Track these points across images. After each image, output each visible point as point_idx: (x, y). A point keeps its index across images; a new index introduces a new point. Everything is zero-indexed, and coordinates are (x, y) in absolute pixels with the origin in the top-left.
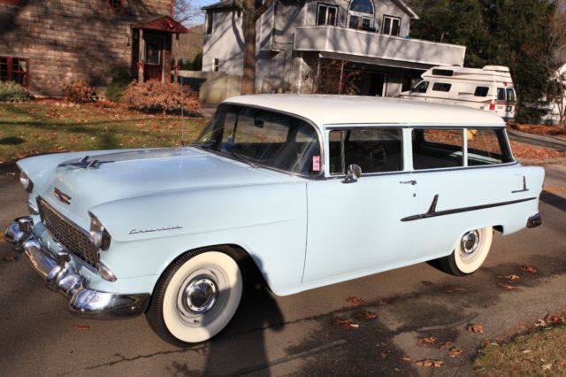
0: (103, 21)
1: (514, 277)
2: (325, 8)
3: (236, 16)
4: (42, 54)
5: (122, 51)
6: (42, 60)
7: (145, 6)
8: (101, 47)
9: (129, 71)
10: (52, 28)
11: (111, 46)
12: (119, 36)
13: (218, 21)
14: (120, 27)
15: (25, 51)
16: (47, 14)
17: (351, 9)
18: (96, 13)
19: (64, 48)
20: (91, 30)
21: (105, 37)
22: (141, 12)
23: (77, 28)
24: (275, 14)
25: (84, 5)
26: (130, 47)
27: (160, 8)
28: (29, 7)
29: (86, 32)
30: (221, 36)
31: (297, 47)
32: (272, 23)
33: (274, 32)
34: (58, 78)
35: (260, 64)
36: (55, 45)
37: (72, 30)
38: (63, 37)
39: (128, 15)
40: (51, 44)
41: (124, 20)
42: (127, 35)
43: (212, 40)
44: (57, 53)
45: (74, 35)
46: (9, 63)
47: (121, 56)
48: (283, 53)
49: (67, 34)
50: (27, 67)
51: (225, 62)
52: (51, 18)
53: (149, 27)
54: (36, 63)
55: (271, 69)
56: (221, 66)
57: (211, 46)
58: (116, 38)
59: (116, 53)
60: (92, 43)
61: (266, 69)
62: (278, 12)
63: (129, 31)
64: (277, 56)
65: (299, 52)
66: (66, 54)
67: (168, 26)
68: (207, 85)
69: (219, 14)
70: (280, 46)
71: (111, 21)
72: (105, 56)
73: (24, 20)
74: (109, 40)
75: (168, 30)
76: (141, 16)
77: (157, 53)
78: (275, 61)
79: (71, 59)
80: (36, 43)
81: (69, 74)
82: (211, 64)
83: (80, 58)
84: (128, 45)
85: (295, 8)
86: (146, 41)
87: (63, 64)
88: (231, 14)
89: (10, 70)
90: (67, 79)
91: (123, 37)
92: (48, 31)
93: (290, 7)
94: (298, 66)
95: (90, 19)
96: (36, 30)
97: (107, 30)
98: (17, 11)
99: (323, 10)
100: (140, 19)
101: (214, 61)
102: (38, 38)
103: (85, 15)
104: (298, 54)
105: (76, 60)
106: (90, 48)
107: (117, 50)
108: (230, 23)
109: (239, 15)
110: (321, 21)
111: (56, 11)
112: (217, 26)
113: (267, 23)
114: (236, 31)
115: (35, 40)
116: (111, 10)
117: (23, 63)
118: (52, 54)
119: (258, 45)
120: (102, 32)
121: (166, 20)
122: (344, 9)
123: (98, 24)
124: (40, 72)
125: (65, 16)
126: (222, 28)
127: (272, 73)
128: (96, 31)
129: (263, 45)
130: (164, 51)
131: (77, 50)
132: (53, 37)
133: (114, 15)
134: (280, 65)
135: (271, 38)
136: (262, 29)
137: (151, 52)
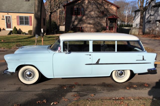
0: (100, 17)
1: (135, 86)
4: (87, 26)
5: (104, 24)
6: (87, 27)
7: (110, 13)
8: (99, 23)
9: (105, 28)
10: (89, 20)
11: (101, 23)
12: (103, 20)
13: (137, 14)
14: (103, 18)
15: (83, 25)
16: (88, 17)
18: (98, 16)
19: (91, 24)
20: (97, 19)
21: (100, 21)
22: (109, 14)
23: (94, 20)
24: (151, 10)
25: (96, 14)
28: (84, 16)
29: (96, 20)
30: (138, 18)
31: (157, 19)
32: (150, 13)
33: (150, 15)
34: (89, 30)
35: (147, 24)
36: (89, 24)
37: (93, 20)
38: (91, 22)
39: (106, 15)
40: (88, 23)
41: (104, 17)
42: (105, 20)
43: (135, 19)
44: (90, 25)
45: (93, 21)
46: (80, 28)
47: (104, 25)
48: (153, 21)
49: (92, 21)
50: (84, 29)
51: (138, 24)
52: (89, 18)
53: (109, 18)
54: (85, 28)
55: (150, 25)
56: (137, 25)
58: (103, 21)
59: (102, 24)
60: (97, 22)
61: (148, 26)
62: (152, 9)
63: (106, 19)
64: (151, 22)
65: (157, 20)
66: (92, 25)
67: (114, 17)
68: (131, 31)
69: (138, 12)
70: (152, 19)
71: (102, 17)
72: (100, 25)
73: (83, 19)
74: (101, 21)
78: (150, 23)
79: (92, 26)
80: (85, 24)
81: (92, 30)
82: (135, 25)
83: (94, 26)
84: (105, 22)
85: (157, 8)
87: (91, 28)
89: (80, 29)
90: (91, 31)
91: (104, 20)
92: (88, 21)
94: (157, 24)
95: (97, 17)
96: (86, 21)
97: (101, 19)
98: (82, 17)
100: (108, 16)
101: (135, 24)
102: (86, 22)
103: (96, 16)
104: (157, 21)
105: (93, 26)
106: (97, 24)
107: (103, 24)
111: (90, 16)
115: (86, 23)
116: (102, 15)
117: (83, 28)
118: (89, 26)
119: (146, 19)
120: (99, 20)
121: (113, 16)
123: (99, 18)
124: (86, 29)
125: (92, 17)
126: (138, 16)
127: (150, 27)
128: (98, 20)
129: (147, 19)
130: (114, 23)
131: (94, 24)
132: (89, 22)
133: (102, 16)
134: (152, 24)
135: (149, 17)
136: (147, 15)
137: (111, 24)
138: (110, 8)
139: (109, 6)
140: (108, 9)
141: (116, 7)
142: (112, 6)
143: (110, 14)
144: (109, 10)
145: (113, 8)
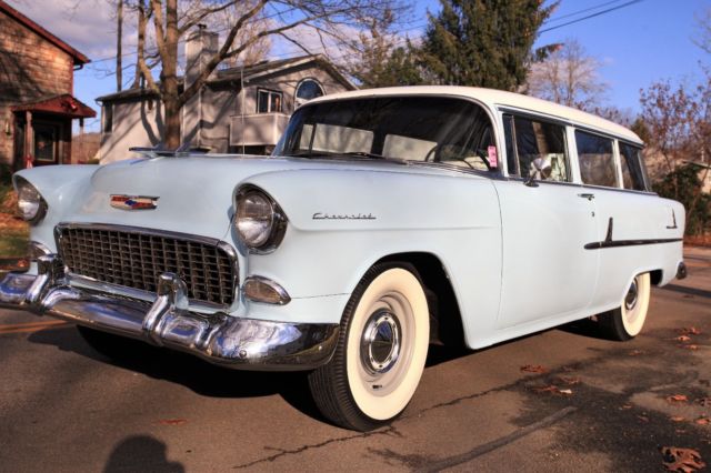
2: (267, 94)
3: (146, 106)
7: (32, 82)
9: (9, 170)
13: (121, 113)
17: (298, 96)
22: (28, 89)
24: (203, 101)
26: (12, 136)
27: (54, 86)
30: (128, 131)
31: (237, 141)
32: (200, 112)
33: (203, 124)
39: (9, 94)
41: (3, 101)
42: (6, 120)
43: (114, 138)
48: (215, 150)
53: (40, 107)
57: (112, 146)
62: (207, 100)
63: (9, 116)
67: (69, 106)
69: (122, 106)
70: (211, 142)
75: (70, 111)
76: (27, 96)
77: (51, 145)
84: (9, 134)
85: (228, 94)
86: (35, 129)
88: (139, 105)
91: (2, 122)
93: (222, 93)
99: (265, 96)
100: (25, 99)
108: (138, 115)
109: (150, 107)
110: (263, 109)
112: (121, 119)
113: (193, 112)
114: (147, 126)
119: (181, 139)
121: (67, 99)
122: (289, 96)
126: (129, 121)
129: (188, 140)
130: (61, 143)
135: (199, 132)
136: (185, 120)
137: (42, 144)
138: (33, 54)
139: (29, 42)
140: (23, 60)
141: (66, 56)
142: (45, 44)
143: (35, 89)
144: (29, 68)
145: (50, 58)
